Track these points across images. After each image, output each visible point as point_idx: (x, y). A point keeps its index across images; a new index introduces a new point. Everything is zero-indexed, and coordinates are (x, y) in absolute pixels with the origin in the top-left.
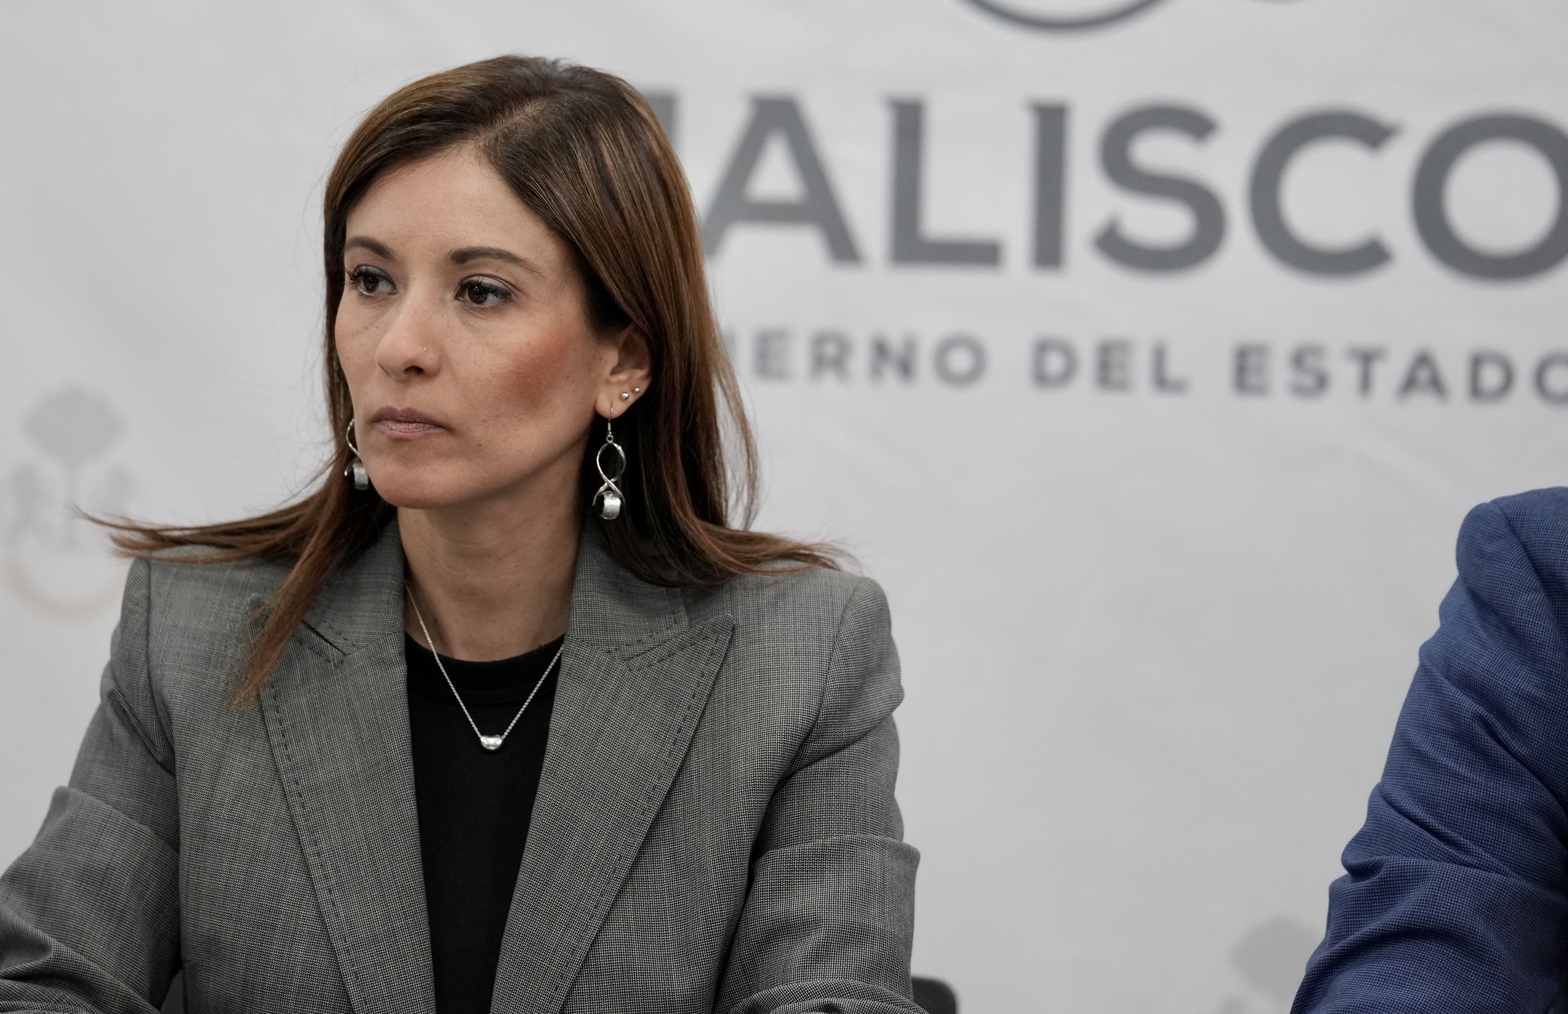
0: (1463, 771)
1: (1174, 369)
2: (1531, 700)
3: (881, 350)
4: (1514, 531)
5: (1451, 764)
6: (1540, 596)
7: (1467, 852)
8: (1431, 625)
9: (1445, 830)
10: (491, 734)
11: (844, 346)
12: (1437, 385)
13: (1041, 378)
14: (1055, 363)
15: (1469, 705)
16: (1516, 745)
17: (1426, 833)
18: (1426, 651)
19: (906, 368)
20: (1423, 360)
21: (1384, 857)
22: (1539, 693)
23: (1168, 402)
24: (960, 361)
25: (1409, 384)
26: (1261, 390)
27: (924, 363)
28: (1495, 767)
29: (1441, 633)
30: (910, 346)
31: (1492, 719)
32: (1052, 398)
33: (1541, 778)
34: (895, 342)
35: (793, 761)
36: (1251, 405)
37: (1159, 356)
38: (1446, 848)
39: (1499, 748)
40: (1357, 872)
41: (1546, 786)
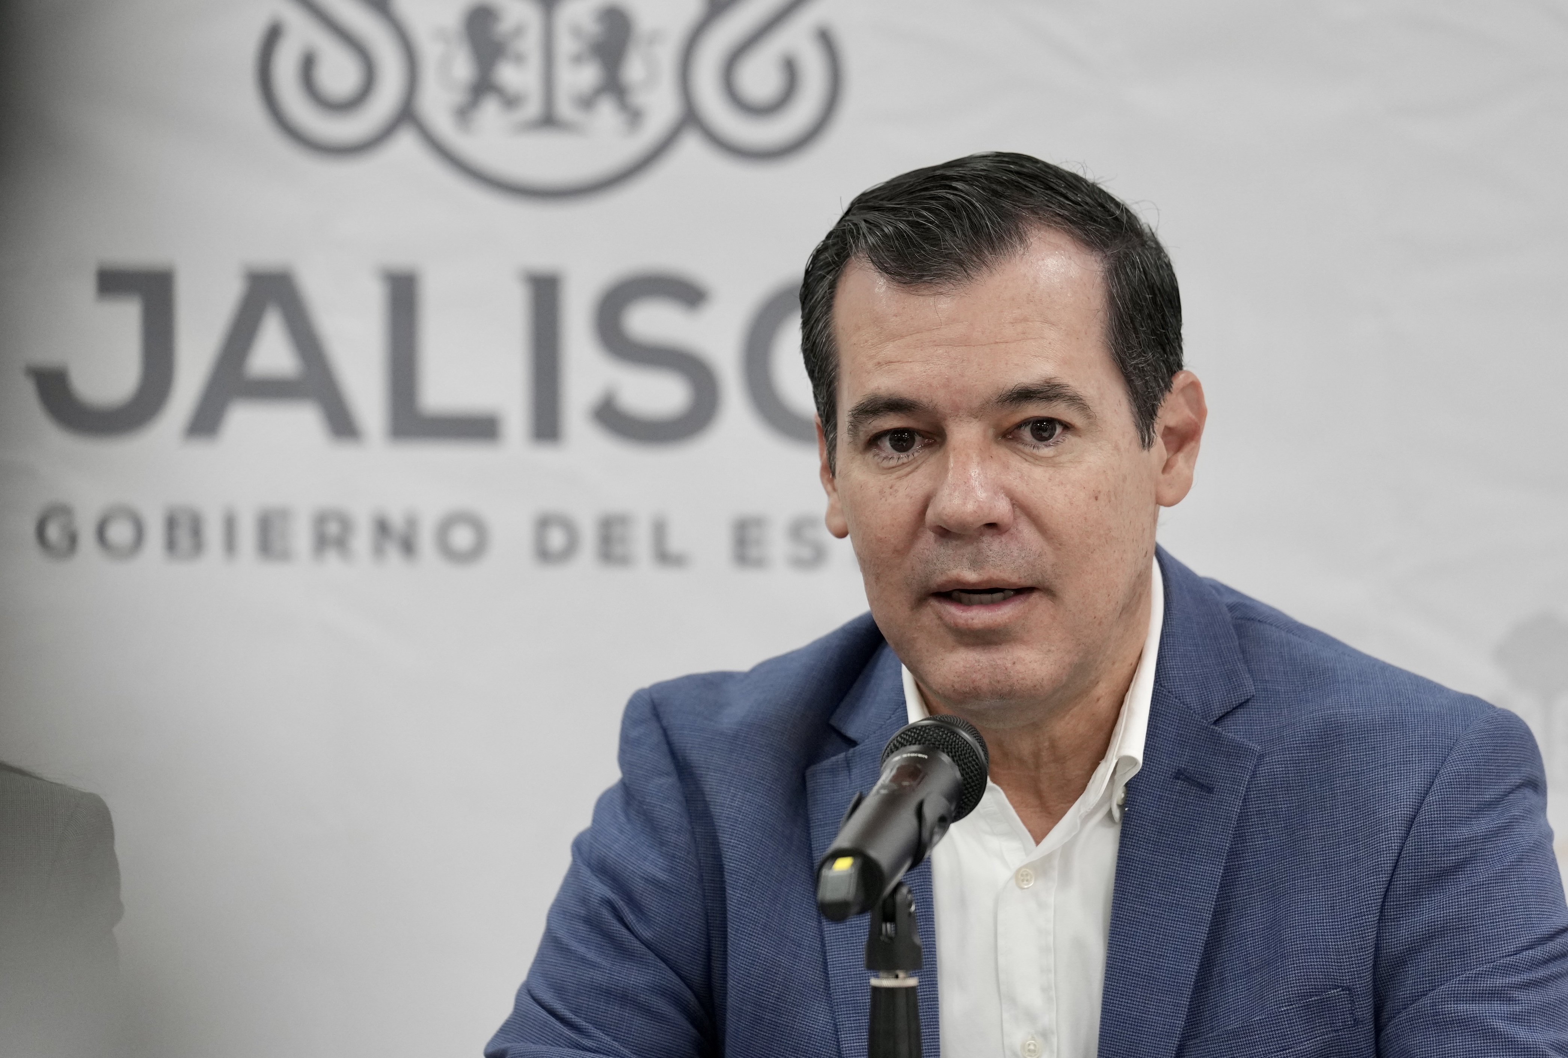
0: (591, 956)
1: (676, 543)
2: (654, 882)
3: (382, 528)
4: (656, 717)
5: (581, 949)
6: (674, 779)
7: (589, 1036)
9: (568, 1015)
11: (346, 524)
13: (544, 555)
14: (556, 539)
15: (600, 889)
16: (640, 928)
17: (552, 1019)
18: (578, 846)
19: (408, 547)
21: (509, 1045)
22: (662, 876)
23: (669, 577)
24: (462, 538)
26: (759, 563)
27: (426, 540)
28: (621, 951)
30: (412, 523)
31: (620, 904)
32: (555, 575)
33: (665, 960)
34: (397, 520)
36: (750, 578)
37: (660, 530)
39: (624, 931)
41: (671, 968)
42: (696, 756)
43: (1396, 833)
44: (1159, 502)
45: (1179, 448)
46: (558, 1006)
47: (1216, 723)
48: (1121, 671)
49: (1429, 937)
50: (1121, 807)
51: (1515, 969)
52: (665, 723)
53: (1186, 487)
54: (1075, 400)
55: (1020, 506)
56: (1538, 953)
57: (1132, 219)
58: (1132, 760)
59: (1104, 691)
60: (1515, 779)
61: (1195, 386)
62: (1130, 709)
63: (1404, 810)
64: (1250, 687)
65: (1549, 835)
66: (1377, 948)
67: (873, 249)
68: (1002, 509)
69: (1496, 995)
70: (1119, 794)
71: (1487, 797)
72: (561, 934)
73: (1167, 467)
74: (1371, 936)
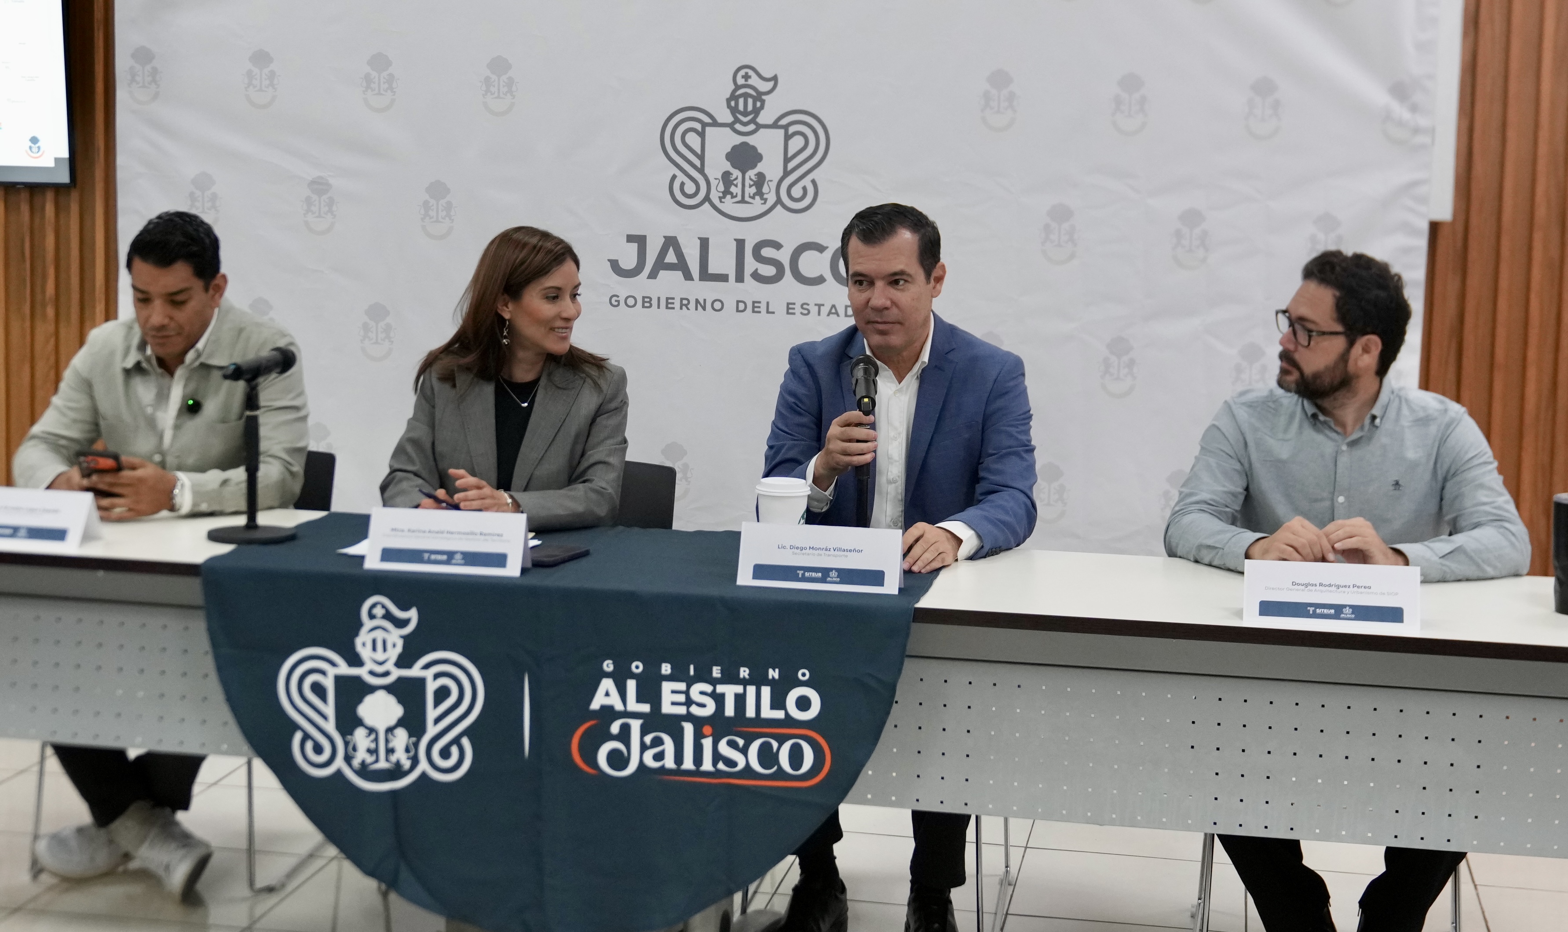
3: (697, 302)
4: (800, 353)
6: (806, 368)
8: (782, 380)
10: (524, 403)
12: (837, 314)
13: (738, 310)
15: (791, 400)
18: (782, 386)
19: (704, 307)
20: (833, 306)
25: (830, 313)
26: (793, 314)
27: (708, 306)
28: (800, 414)
29: (785, 382)
30: (705, 301)
34: (701, 301)
35: (595, 415)
37: (768, 305)
38: (789, 436)
40: (771, 447)
42: (812, 361)
43: (991, 383)
44: (932, 297)
45: (938, 282)
46: (784, 428)
47: (946, 354)
48: (923, 339)
49: (999, 409)
50: (920, 374)
51: (1018, 420)
52: (802, 354)
53: (939, 292)
54: (909, 275)
55: (894, 303)
56: (1023, 416)
57: (925, 218)
58: (925, 362)
59: (918, 345)
60: (1020, 373)
61: (943, 266)
62: (925, 350)
63: (994, 377)
64: (955, 346)
65: (1025, 389)
66: (985, 411)
67: (858, 233)
68: (888, 303)
69: (1012, 426)
70: (920, 371)
71: (1014, 376)
72: (783, 411)
73: (934, 288)
74: (984, 408)
